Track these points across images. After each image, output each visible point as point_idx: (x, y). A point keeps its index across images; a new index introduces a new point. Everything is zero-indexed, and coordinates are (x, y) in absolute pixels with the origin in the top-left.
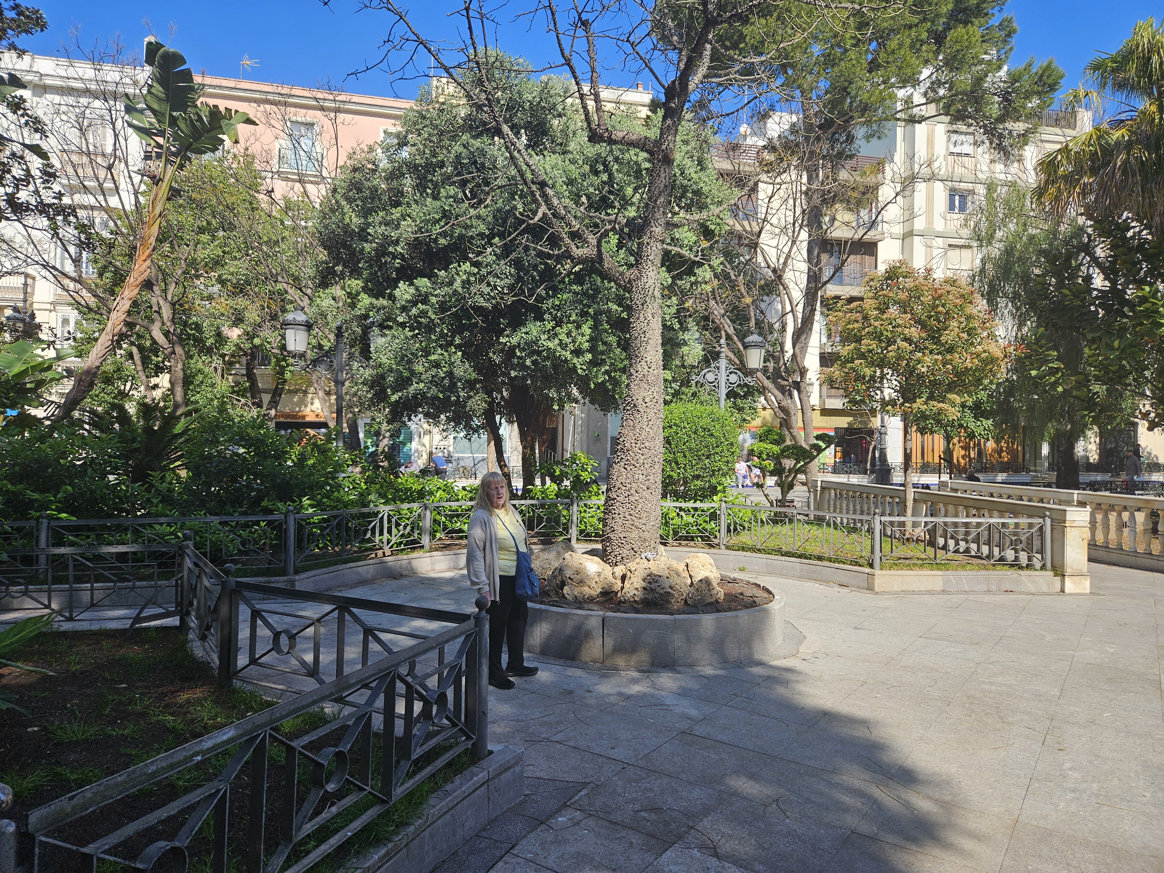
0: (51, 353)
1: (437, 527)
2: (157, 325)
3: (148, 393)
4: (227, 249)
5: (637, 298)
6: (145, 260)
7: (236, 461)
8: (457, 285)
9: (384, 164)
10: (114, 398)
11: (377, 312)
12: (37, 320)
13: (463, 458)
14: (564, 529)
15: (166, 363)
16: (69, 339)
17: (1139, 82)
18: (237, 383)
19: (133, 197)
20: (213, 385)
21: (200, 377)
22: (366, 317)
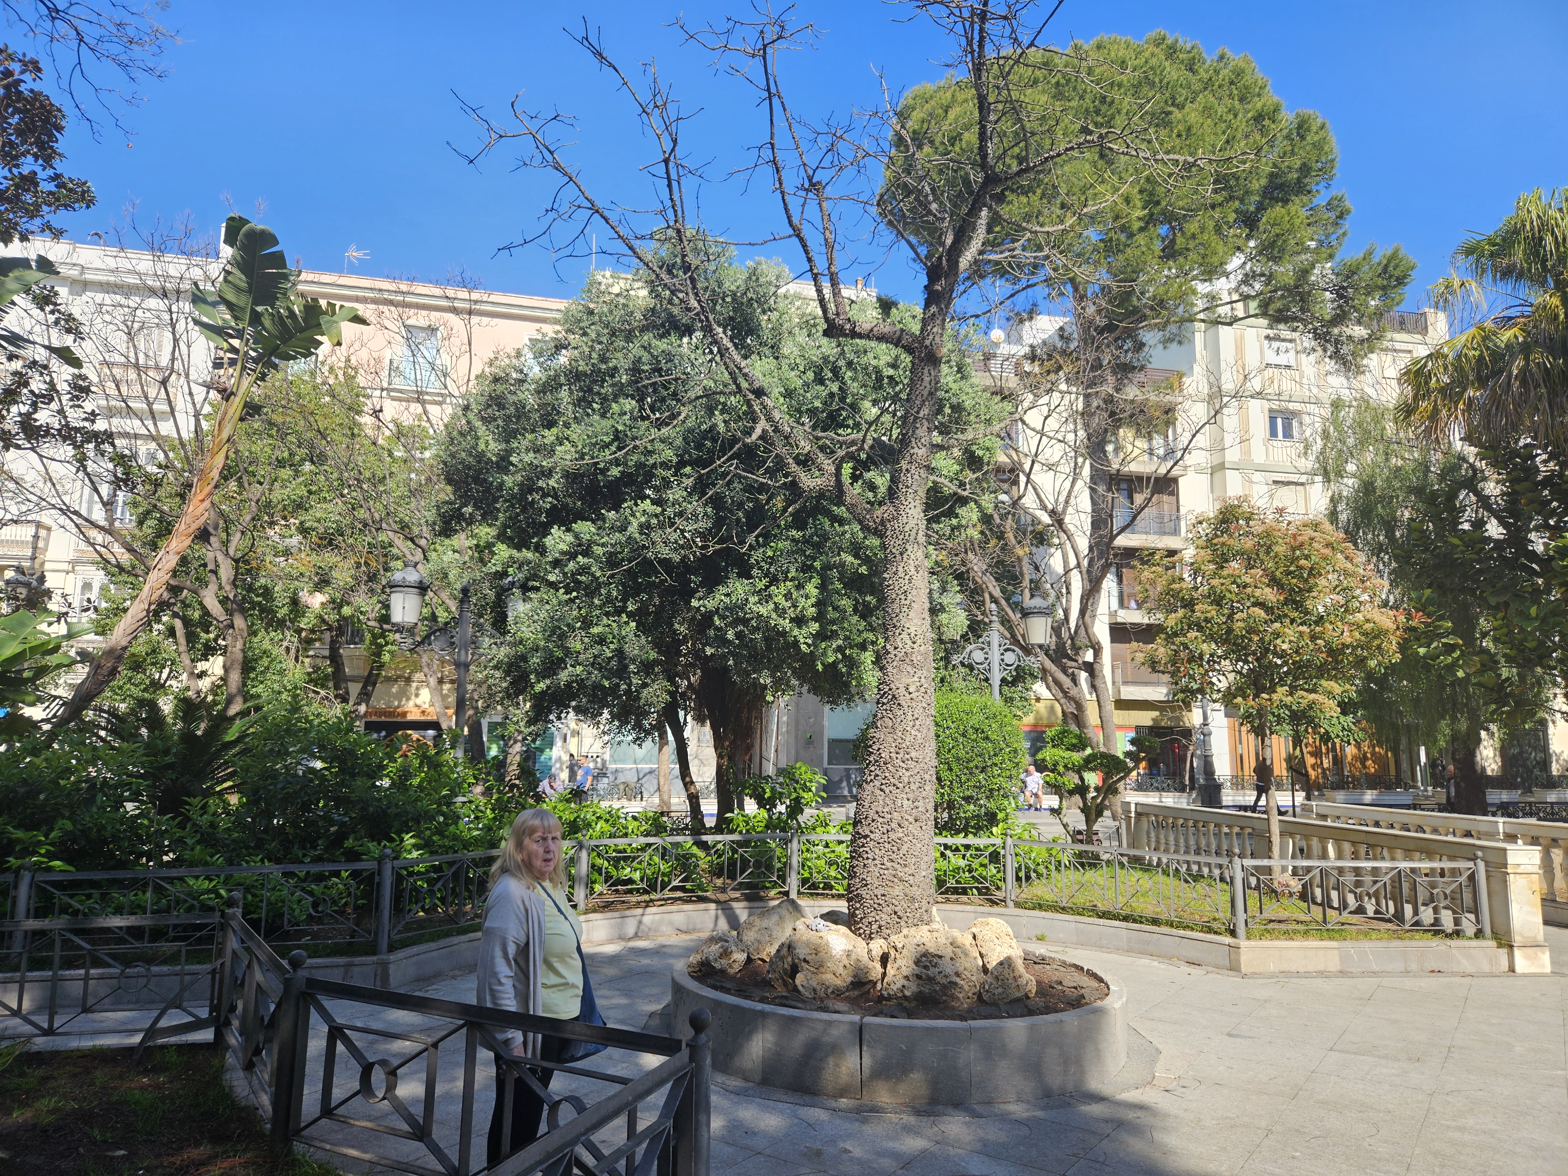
0: (61, 629)
1: (596, 876)
2: (213, 587)
3: (192, 683)
4: (314, 488)
5: (894, 545)
6: (203, 501)
7: (311, 781)
8: (633, 529)
9: (535, 372)
10: (144, 690)
11: (519, 568)
12: (47, 585)
13: (622, 771)
14: (779, 877)
15: (220, 642)
16: (88, 609)
17: (1530, 270)
18: (316, 669)
19: (192, 420)
20: (282, 672)
21: (265, 661)
22: (504, 574)
